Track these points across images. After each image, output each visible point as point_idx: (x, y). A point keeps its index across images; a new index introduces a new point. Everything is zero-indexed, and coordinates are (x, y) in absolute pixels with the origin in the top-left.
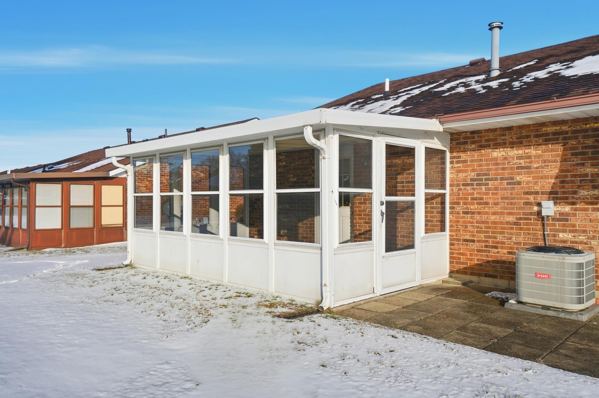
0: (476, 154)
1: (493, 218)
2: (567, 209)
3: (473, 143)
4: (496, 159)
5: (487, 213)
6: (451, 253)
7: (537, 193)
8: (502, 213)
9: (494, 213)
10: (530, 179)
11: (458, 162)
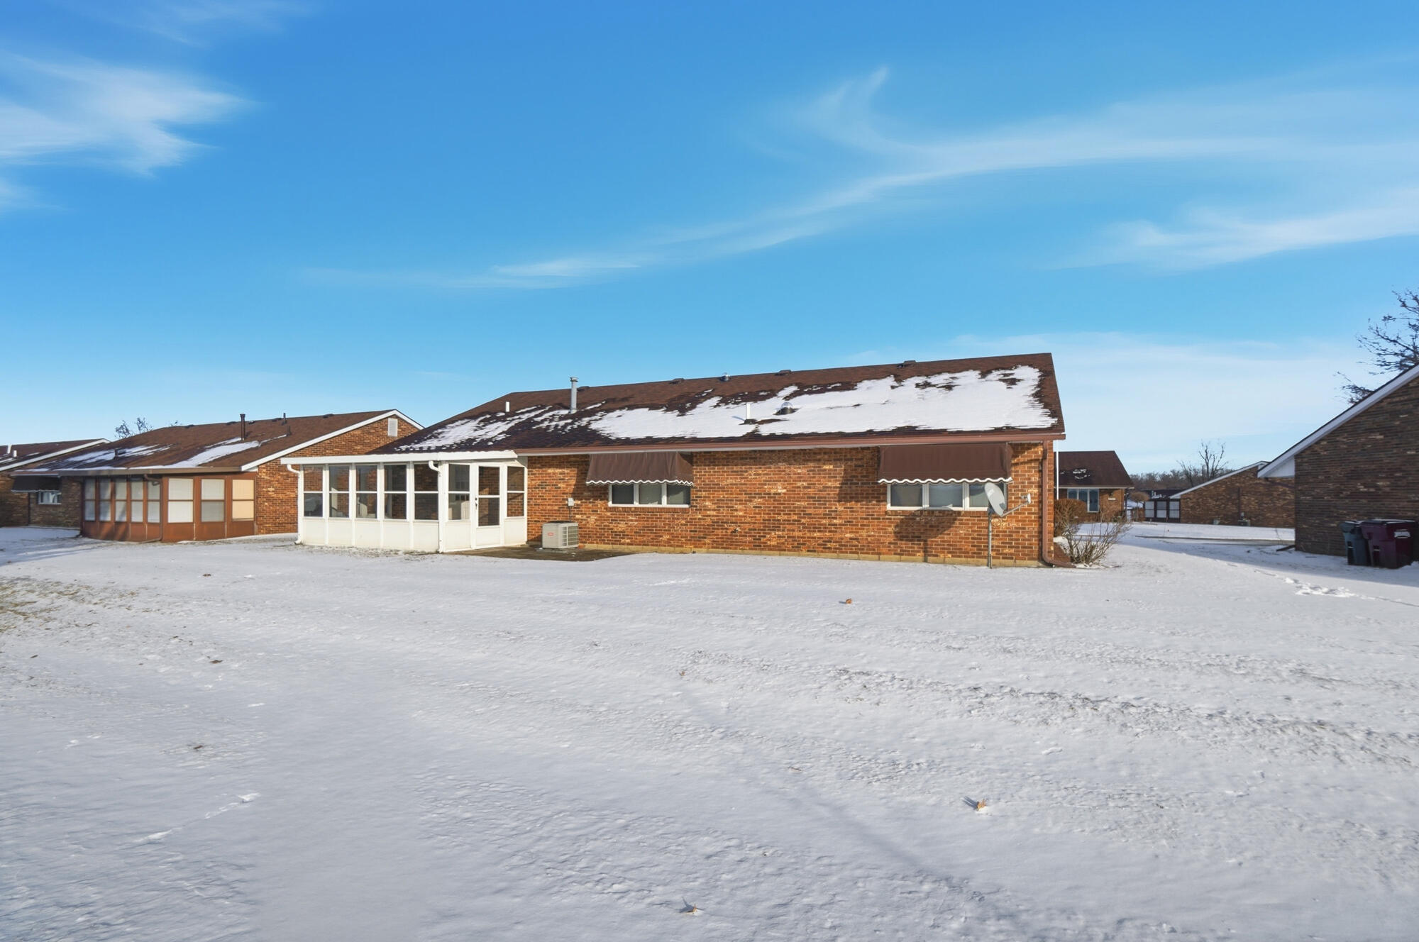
0: (541, 470)
1: (548, 507)
2: (579, 502)
3: (539, 463)
4: (550, 474)
5: (546, 505)
6: (528, 529)
7: (567, 494)
8: (552, 505)
9: (549, 505)
10: (564, 486)
11: (532, 474)
